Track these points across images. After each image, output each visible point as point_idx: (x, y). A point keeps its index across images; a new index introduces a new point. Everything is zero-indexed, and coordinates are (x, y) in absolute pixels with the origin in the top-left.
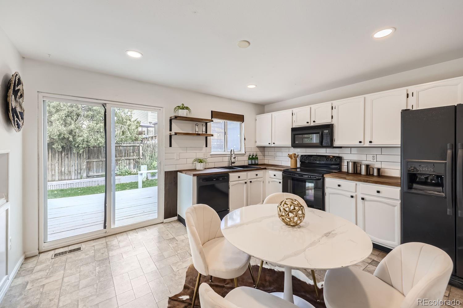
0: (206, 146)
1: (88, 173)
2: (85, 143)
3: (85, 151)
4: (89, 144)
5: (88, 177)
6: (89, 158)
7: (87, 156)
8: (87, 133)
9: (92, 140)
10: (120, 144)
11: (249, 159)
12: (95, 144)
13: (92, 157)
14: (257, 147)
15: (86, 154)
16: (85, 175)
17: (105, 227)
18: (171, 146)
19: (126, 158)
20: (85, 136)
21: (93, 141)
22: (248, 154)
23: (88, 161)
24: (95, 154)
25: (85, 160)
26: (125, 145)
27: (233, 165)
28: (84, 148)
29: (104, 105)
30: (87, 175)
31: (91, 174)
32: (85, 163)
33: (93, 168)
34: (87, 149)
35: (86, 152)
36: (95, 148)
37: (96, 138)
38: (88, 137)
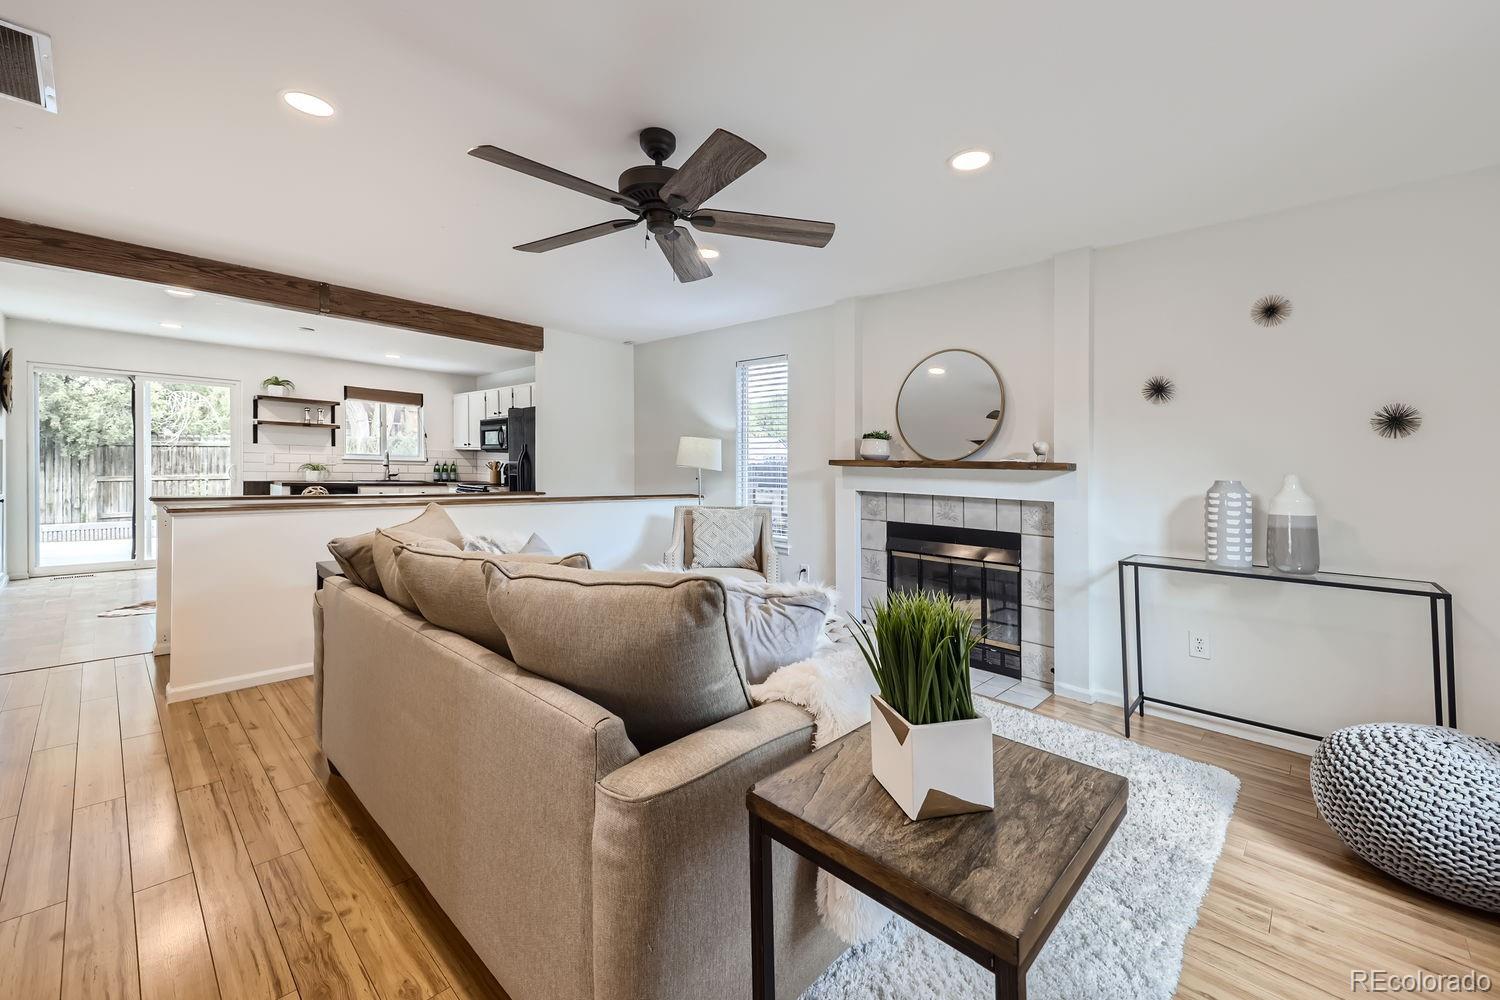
0: (333, 444)
1: (101, 510)
2: (94, 434)
3: (92, 456)
4: (106, 437)
5: (101, 519)
6: (104, 473)
7: (100, 467)
8: (100, 411)
9: (114, 427)
10: (196, 441)
11: (435, 470)
12: (123, 438)
13: (113, 471)
14: (458, 450)
15: (96, 463)
16: (93, 513)
17: (134, 557)
18: (255, 441)
19: (214, 475)
20: (95, 417)
21: (117, 431)
22: (432, 462)
23: (101, 479)
24: (122, 463)
25: (94, 477)
26: (209, 443)
27: (392, 478)
28: (91, 447)
29: (132, 378)
30: (99, 515)
31: (110, 512)
32: (94, 485)
33: (117, 498)
34: (99, 450)
35: (95, 457)
36: (122, 449)
37: (124, 422)
38: (101, 420)
